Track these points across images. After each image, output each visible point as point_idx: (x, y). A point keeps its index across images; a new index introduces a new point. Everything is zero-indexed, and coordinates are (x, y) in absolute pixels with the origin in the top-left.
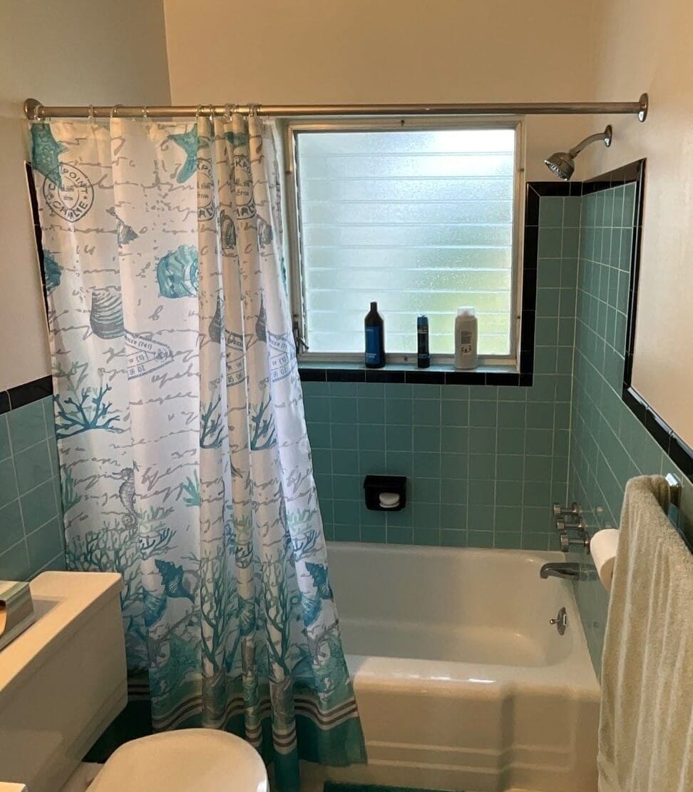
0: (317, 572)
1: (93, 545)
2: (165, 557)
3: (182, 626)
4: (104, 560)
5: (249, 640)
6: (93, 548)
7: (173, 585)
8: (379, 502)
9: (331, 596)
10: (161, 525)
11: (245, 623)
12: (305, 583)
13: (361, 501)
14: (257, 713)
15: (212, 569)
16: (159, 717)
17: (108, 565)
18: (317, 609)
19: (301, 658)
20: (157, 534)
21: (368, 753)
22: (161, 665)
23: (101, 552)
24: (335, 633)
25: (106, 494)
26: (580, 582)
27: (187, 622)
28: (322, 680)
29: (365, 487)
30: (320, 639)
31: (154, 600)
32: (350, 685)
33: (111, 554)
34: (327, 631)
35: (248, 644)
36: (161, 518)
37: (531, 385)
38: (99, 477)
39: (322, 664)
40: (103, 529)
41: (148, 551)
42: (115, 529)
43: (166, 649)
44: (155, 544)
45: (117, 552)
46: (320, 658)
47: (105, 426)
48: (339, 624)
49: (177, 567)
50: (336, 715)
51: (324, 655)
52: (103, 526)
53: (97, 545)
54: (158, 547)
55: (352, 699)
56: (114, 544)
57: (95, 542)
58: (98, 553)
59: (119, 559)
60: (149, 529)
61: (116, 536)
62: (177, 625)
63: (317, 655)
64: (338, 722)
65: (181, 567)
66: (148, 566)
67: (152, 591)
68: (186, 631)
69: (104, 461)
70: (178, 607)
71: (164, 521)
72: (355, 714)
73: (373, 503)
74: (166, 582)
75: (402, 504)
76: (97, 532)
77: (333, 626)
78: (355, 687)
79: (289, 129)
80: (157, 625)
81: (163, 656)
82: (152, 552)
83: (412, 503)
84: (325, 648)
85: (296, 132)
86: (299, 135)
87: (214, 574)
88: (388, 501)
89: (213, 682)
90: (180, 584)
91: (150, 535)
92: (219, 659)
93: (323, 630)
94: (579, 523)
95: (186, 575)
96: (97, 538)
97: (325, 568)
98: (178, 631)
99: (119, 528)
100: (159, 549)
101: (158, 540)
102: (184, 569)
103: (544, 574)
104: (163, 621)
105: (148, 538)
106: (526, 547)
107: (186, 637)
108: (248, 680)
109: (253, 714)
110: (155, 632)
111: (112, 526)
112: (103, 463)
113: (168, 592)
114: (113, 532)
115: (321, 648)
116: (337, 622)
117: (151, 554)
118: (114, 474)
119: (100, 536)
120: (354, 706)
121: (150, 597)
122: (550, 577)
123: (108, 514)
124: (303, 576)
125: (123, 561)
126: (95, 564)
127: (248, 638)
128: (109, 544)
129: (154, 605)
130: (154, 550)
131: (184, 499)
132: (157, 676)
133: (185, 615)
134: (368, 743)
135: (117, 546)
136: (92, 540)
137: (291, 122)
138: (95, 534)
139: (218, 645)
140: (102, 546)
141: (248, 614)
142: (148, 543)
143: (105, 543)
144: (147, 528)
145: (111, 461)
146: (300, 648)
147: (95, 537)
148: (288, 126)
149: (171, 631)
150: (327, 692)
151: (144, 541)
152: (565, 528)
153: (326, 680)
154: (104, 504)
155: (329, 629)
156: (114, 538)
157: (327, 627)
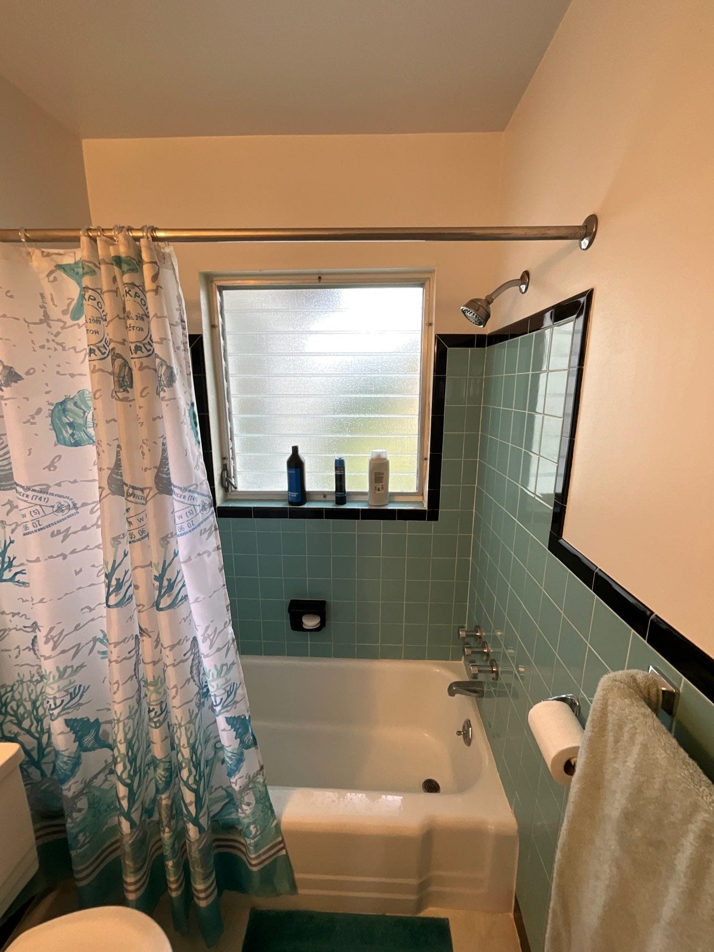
0: (239, 724)
1: (8, 697)
2: (79, 714)
3: (101, 777)
4: (21, 710)
5: (166, 798)
6: (8, 700)
7: (88, 740)
8: (302, 623)
9: (255, 743)
10: (71, 683)
11: (161, 782)
12: (227, 738)
13: (286, 621)
14: (176, 865)
15: (124, 729)
16: (80, 868)
17: (26, 715)
18: (240, 760)
19: (227, 800)
20: (65, 693)
21: (298, 884)
22: (78, 820)
23: (17, 704)
24: (260, 779)
25: (18, 647)
26: (484, 699)
27: (107, 771)
28: (248, 827)
29: (289, 611)
30: (245, 789)
31: (65, 759)
32: (278, 826)
33: (29, 706)
34: (251, 780)
35: (164, 802)
36: (70, 675)
37: (437, 519)
38: (10, 630)
39: (248, 812)
40: (18, 681)
41: (56, 712)
42: (31, 681)
43: (83, 803)
44: (64, 704)
45: (34, 703)
46: (244, 807)
47: (12, 579)
48: (264, 770)
49: (92, 721)
50: (263, 858)
51: (248, 804)
52: (17, 678)
53: (13, 696)
54: (66, 707)
55: (280, 839)
56: (30, 695)
57: (10, 694)
58: (14, 704)
59: (37, 709)
60: (56, 689)
61: (32, 687)
62: (95, 777)
63: (241, 804)
64: (266, 863)
65: (97, 720)
66: (57, 726)
67: (62, 751)
68: (106, 780)
69: (14, 615)
70: (95, 759)
71: (72, 679)
72: (284, 852)
73: (297, 625)
74: (79, 739)
75: (323, 624)
76: (11, 684)
77: (257, 774)
78: (283, 828)
79: (214, 284)
80: (70, 783)
81: (80, 810)
82: (61, 711)
83: (331, 622)
84: (250, 797)
85: (221, 289)
86: (224, 292)
87: (126, 734)
88: (310, 622)
89: (130, 839)
90: (96, 737)
91: (57, 695)
92: (135, 816)
93: (248, 779)
94: (484, 648)
95: (103, 727)
96: (12, 690)
97: (247, 718)
98: (97, 783)
99: (34, 679)
100: (69, 708)
101: (68, 698)
102: (100, 721)
103: (451, 692)
104: (79, 776)
105: (55, 698)
106: (431, 657)
107: (106, 786)
108: (166, 835)
109: (173, 867)
110: (69, 789)
111: (27, 678)
112: (13, 616)
113: (82, 748)
114: (29, 683)
115: (246, 798)
116: (262, 768)
117: (59, 715)
118: (25, 627)
119: (15, 688)
120: (282, 845)
121: (61, 757)
122: (457, 695)
123: (22, 665)
124: (224, 730)
125: (41, 711)
126: (11, 715)
127: (163, 796)
128: (25, 695)
129: (65, 763)
130: (63, 709)
131: (99, 652)
132: (75, 831)
133: (104, 765)
134: (297, 876)
135: (33, 697)
136: (6, 693)
137: (215, 279)
138: (9, 686)
139: (134, 802)
140: (17, 697)
141: (163, 773)
142: (55, 704)
143: (21, 694)
144: (53, 689)
145: (20, 615)
146: (226, 791)
147: (9, 689)
148: (212, 282)
149: (88, 785)
150: (253, 838)
151: (51, 702)
152: (472, 652)
153: (252, 827)
154: (17, 657)
155: (253, 777)
156: (30, 690)
157: (251, 776)
